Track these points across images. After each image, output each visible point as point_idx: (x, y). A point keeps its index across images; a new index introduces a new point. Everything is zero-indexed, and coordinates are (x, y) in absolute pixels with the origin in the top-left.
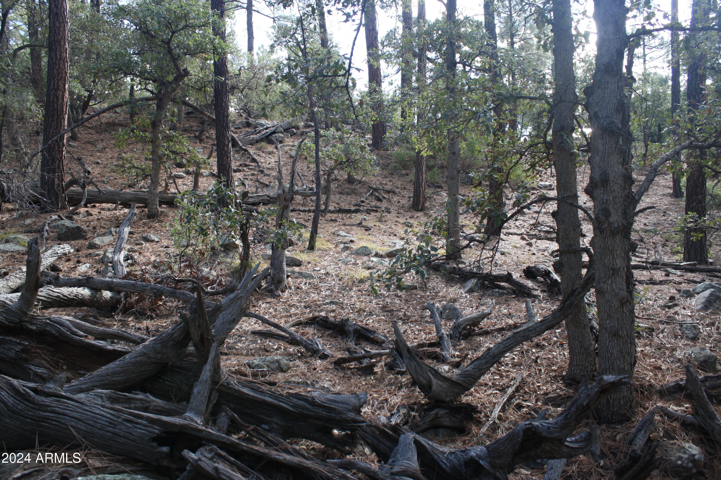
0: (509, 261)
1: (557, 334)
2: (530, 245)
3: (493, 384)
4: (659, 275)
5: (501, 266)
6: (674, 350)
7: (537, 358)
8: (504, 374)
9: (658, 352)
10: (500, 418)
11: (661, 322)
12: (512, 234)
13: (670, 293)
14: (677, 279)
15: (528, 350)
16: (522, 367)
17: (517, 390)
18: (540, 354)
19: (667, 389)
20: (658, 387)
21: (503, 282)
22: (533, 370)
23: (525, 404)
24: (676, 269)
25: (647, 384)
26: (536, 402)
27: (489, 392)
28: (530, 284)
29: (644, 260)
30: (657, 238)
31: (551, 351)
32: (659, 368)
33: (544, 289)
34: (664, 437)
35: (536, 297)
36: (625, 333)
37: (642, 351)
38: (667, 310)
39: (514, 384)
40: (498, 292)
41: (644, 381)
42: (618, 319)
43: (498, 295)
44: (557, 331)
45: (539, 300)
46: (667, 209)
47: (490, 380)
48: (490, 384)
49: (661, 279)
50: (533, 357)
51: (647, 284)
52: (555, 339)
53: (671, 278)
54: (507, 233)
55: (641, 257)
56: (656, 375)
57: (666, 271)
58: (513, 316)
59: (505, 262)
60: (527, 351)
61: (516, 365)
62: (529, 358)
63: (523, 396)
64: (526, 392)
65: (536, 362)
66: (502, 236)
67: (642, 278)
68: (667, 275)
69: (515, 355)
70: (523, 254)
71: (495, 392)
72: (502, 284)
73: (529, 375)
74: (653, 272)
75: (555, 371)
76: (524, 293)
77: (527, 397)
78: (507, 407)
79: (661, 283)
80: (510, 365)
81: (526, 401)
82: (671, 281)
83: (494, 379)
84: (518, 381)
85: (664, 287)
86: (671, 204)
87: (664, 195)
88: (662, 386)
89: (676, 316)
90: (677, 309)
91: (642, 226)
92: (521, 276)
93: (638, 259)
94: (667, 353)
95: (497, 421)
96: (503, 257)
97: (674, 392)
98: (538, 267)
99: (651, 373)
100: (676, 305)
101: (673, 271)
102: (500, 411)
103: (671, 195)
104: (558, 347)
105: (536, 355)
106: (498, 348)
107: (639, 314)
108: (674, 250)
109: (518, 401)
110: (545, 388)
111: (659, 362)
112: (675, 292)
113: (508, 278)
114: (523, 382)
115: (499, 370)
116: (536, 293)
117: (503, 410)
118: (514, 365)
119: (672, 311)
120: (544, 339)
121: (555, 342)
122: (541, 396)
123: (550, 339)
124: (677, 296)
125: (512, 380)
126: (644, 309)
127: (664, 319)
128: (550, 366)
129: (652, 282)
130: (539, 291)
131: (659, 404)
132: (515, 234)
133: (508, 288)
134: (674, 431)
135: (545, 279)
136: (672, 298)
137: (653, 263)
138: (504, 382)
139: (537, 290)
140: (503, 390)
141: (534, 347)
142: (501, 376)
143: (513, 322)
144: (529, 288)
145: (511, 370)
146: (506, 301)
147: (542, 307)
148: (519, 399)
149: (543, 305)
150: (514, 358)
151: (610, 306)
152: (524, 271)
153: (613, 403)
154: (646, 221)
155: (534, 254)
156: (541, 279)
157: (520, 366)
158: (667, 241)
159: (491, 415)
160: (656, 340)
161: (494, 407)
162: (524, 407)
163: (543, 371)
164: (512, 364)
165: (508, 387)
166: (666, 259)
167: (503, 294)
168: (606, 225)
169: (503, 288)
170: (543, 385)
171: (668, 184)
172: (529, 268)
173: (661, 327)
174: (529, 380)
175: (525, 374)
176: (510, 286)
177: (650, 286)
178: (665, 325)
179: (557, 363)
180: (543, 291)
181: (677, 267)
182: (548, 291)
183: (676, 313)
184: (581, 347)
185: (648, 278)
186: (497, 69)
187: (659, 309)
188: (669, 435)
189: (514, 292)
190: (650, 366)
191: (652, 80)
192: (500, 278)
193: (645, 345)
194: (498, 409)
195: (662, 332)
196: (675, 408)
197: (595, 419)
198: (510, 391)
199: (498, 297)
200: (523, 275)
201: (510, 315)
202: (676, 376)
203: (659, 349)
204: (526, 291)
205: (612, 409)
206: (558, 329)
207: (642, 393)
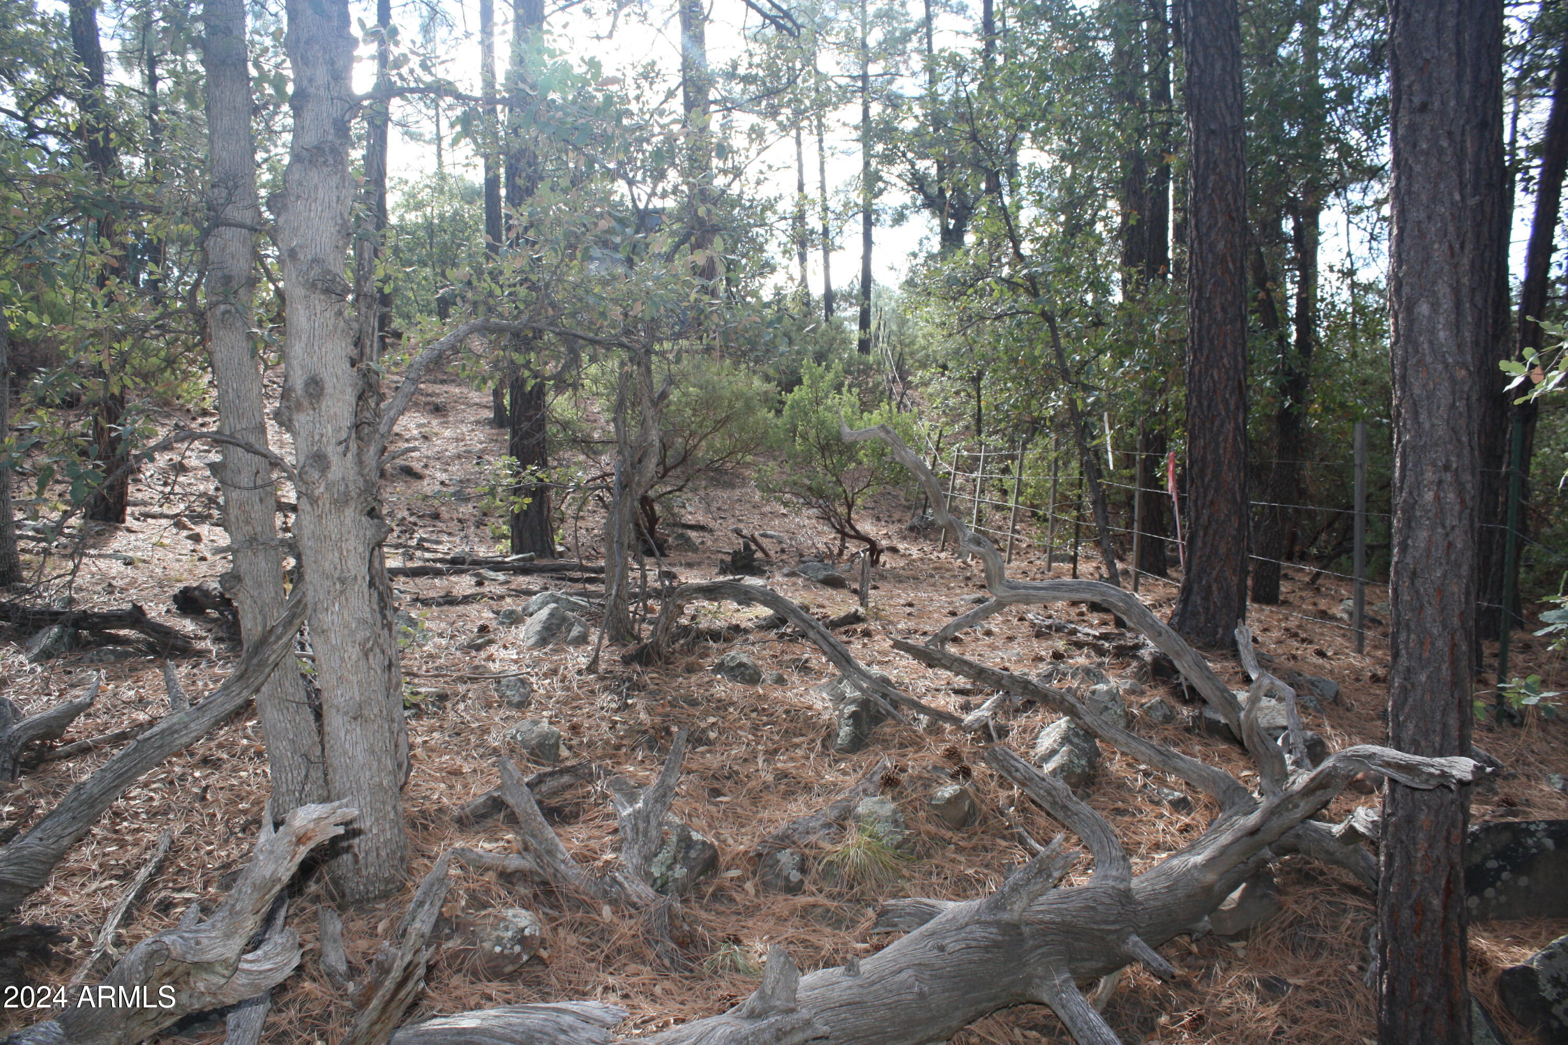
0: (142, 579)
1: (249, 731)
2: (196, 538)
3: (101, 866)
4: (464, 584)
5: (122, 590)
6: (485, 731)
7: (205, 789)
8: (129, 838)
9: (456, 740)
10: (118, 942)
11: (462, 680)
12: (154, 517)
13: (481, 618)
14: (499, 590)
15: (184, 774)
16: (171, 816)
17: (160, 868)
18: (211, 781)
19: (472, 812)
20: (456, 812)
21: (123, 627)
22: (196, 817)
23: (178, 896)
24: (496, 570)
25: (435, 807)
26: (205, 888)
27: (94, 886)
28: (188, 626)
29: (440, 556)
30: (466, 510)
31: (235, 770)
32: (457, 773)
33: (220, 634)
34: (468, 906)
35: (201, 654)
36: (376, 711)
37: (425, 742)
38: (474, 653)
39: (153, 856)
40: (113, 652)
41: (427, 804)
42: (360, 683)
43: (112, 658)
44: (249, 724)
45: (210, 661)
46: (483, 451)
47: (95, 857)
48: (95, 867)
49: (469, 592)
50: (196, 790)
51: (439, 604)
52: (245, 742)
53: (487, 588)
54: (141, 514)
55: (435, 551)
56: (451, 787)
57: (478, 575)
58: (149, 703)
59: (133, 582)
60: (182, 778)
61: (156, 814)
62: (187, 792)
63: (175, 881)
64: (181, 870)
65: (204, 798)
66: (129, 522)
67: (432, 594)
68: (480, 584)
69: (154, 790)
70: (178, 560)
71: (107, 883)
72: (122, 632)
73: (189, 831)
74: (453, 578)
75: (245, 812)
76: (175, 648)
77: (183, 881)
78: (136, 913)
79: (467, 600)
80: (144, 816)
81: (181, 890)
82: (484, 596)
83: (104, 855)
84: (162, 848)
85: (472, 609)
86: (492, 440)
87: (478, 422)
88: (462, 808)
89: (491, 664)
90: (492, 649)
91: (438, 487)
92: (168, 611)
93: (427, 555)
94: (473, 739)
95: (111, 950)
96: (129, 570)
97: (484, 816)
98: (205, 587)
99: (442, 785)
100: (491, 642)
101: (492, 574)
102: (118, 927)
103: (490, 423)
104: (251, 759)
105: (204, 784)
106: (102, 779)
107: (420, 668)
108: (498, 533)
109: (163, 894)
110: (223, 853)
111: (459, 761)
112: (492, 615)
113: (136, 617)
114: (175, 849)
115: (116, 832)
116: (200, 645)
117: (128, 919)
118: (153, 815)
119: (483, 654)
120: (220, 746)
121: (246, 749)
122: (216, 873)
123: (234, 744)
124: (493, 625)
125: (147, 848)
126: (431, 656)
127: (467, 672)
128: (234, 803)
129: (449, 600)
130: (208, 642)
131: (458, 845)
132: (163, 516)
133: (138, 641)
134: (488, 891)
135: (221, 613)
136: (483, 629)
137: (454, 561)
138: (128, 856)
139: (205, 638)
140: (126, 876)
141: (195, 766)
142: (122, 844)
143: (147, 717)
144: (185, 636)
145: (145, 826)
146: (133, 669)
147: (215, 675)
148: (165, 888)
149: (217, 670)
150: (151, 799)
151: (342, 659)
152: (176, 598)
153: (366, 858)
154: (444, 477)
155: (203, 559)
156: (213, 613)
157: (166, 813)
158: (485, 514)
159: (96, 939)
160: (451, 715)
161: (104, 919)
162: (176, 905)
163: (219, 816)
164: (147, 813)
165: (138, 867)
166: (482, 552)
167: (127, 655)
168: (322, 489)
169: (125, 641)
170: (221, 847)
171: (485, 400)
172: (186, 591)
173: (462, 688)
174: (188, 842)
175: (178, 829)
176: (142, 636)
177: (445, 608)
178: (469, 685)
179: (249, 793)
180: (218, 640)
181: (497, 566)
182: (230, 639)
183: (490, 658)
184: (294, 752)
185: (442, 593)
186: (100, 136)
187: (458, 653)
188: (478, 902)
189: (152, 648)
190: (440, 770)
191: (450, 191)
192: (119, 619)
193: (431, 730)
194: (114, 920)
195: (464, 698)
196: (487, 846)
197: (333, 899)
198: (142, 874)
199: (113, 664)
200: (174, 608)
201: (141, 703)
202: (488, 782)
203: (458, 734)
204: (180, 643)
205: (364, 873)
206: (250, 719)
207: (425, 827)
